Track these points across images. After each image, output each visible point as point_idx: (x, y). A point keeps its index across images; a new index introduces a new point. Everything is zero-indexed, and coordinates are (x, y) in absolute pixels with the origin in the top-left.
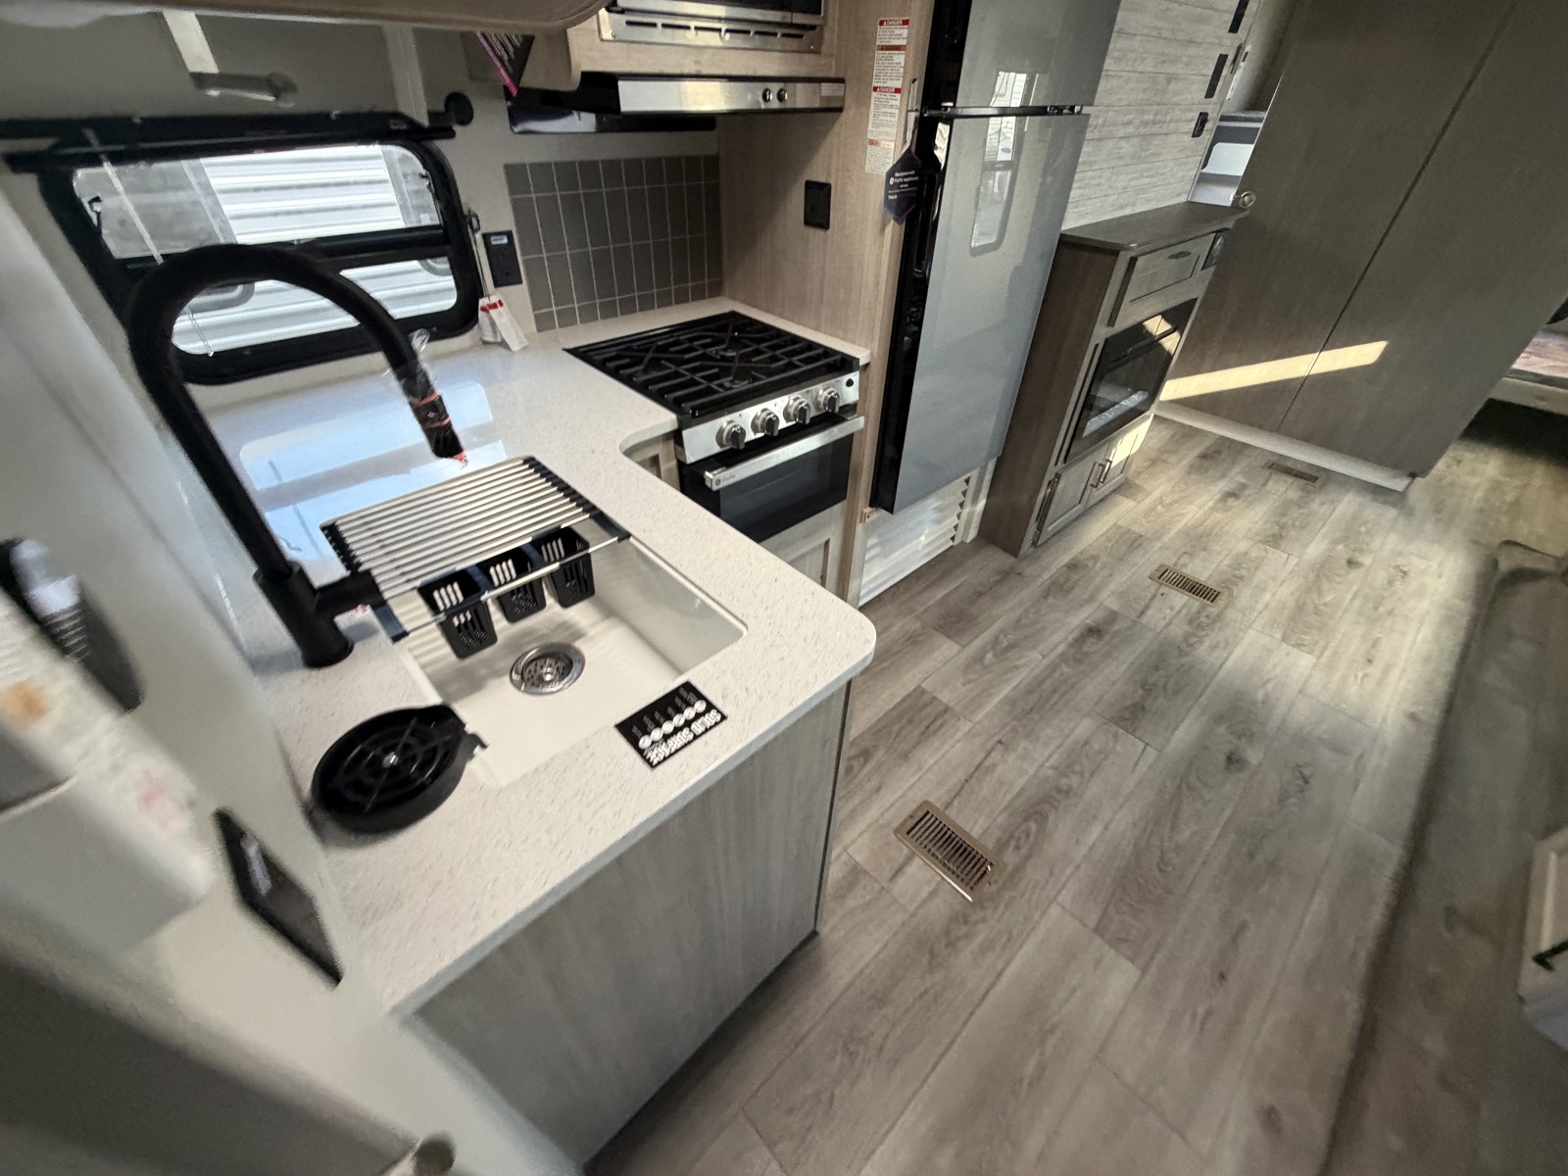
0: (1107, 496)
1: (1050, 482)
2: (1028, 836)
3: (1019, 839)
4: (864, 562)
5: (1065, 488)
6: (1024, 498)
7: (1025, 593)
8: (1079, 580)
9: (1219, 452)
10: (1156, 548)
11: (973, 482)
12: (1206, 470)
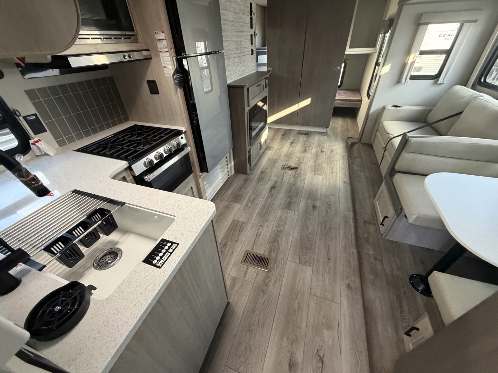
0: (264, 151)
1: (248, 152)
2: (275, 247)
3: (273, 249)
4: (205, 190)
5: (253, 151)
6: (243, 158)
7: (253, 183)
8: (265, 176)
9: (286, 133)
10: (280, 161)
11: (228, 157)
12: (285, 138)
